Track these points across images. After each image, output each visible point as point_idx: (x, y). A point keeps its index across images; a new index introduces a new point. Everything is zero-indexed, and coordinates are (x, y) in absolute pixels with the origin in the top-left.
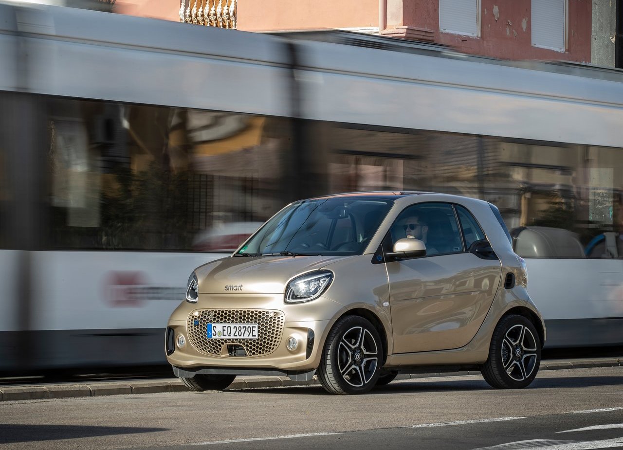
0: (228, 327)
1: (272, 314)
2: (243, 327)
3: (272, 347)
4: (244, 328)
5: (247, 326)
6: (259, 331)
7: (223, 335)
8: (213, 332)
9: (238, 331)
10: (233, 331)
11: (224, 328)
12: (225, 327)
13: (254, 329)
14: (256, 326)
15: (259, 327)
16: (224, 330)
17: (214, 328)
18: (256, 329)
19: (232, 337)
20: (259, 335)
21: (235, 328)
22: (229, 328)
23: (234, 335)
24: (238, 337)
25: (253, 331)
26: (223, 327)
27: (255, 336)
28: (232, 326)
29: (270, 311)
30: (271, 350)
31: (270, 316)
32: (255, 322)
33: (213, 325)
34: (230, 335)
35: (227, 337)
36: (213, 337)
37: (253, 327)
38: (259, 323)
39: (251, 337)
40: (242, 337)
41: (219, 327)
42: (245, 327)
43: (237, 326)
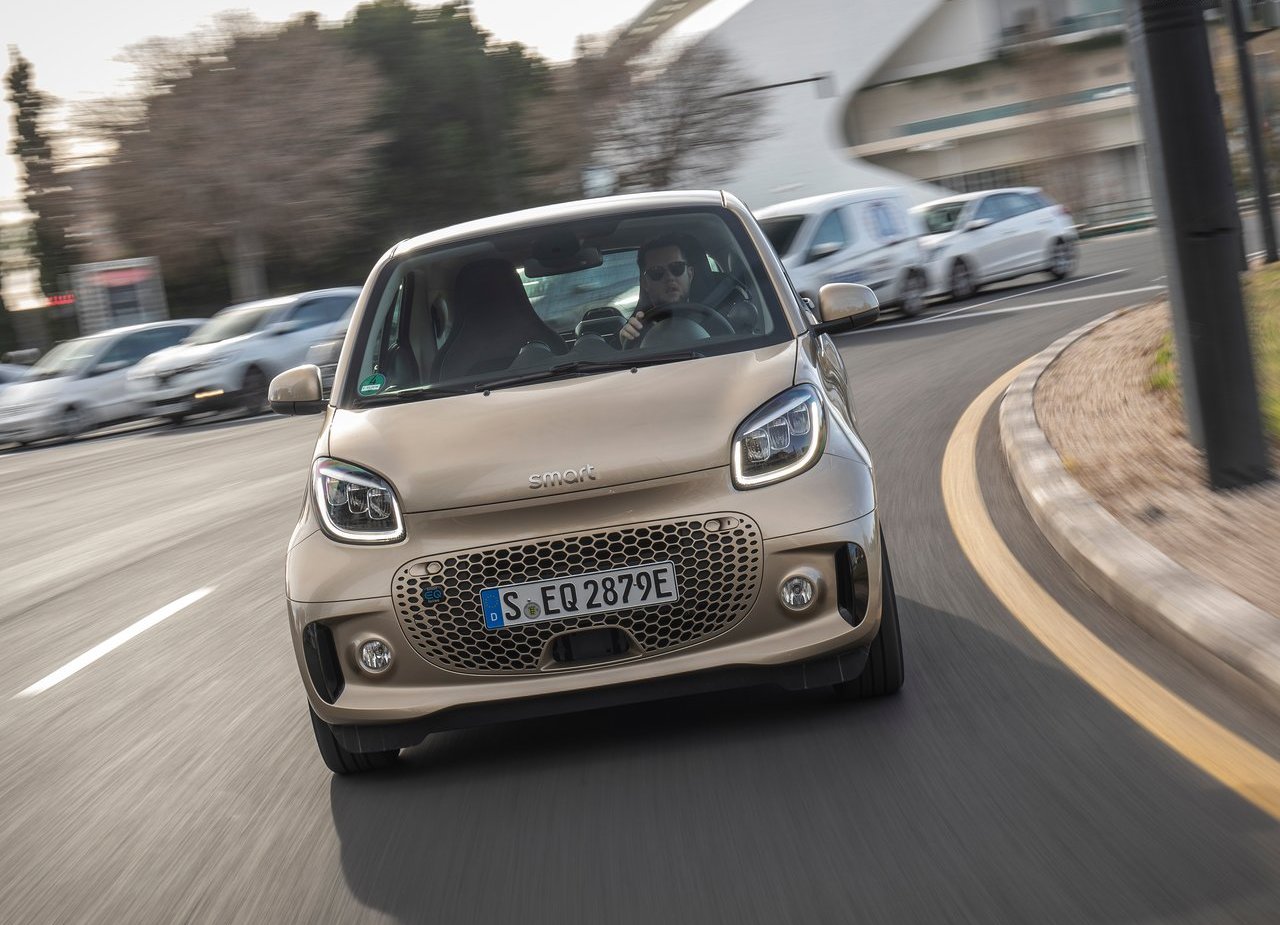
0: (562, 587)
1: (714, 527)
2: (621, 579)
3: (729, 612)
4: (625, 581)
5: (634, 572)
6: (680, 580)
7: (548, 612)
8: (505, 609)
9: (601, 591)
10: (583, 595)
11: (549, 593)
12: (553, 588)
13: (661, 576)
14: (669, 566)
15: (678, 569)
16: (546, 599)
17: (510, 599)
18: (670, 576)
19: (582, 610)
20: (681, 590)
21: (591, 587)
22: (567, 591)
23: (590, 605)
24: (605, 608)
25: (658, 582)
26: (544, 590)
27: (669, 594)
28: (578, 581)
29: (702, 520)
30: (724, 622)
31: (707, 534)
32: (661, 557)
33: (502, 593)
34: (574, 608)
35: (565, 614)
36: (507, 623)
37: (656, 573)
38: (676, 559)
39: (653, 599)
40: (620, 605)
41: (528, 593)
42: (629, 577)
43: (598, 578)
